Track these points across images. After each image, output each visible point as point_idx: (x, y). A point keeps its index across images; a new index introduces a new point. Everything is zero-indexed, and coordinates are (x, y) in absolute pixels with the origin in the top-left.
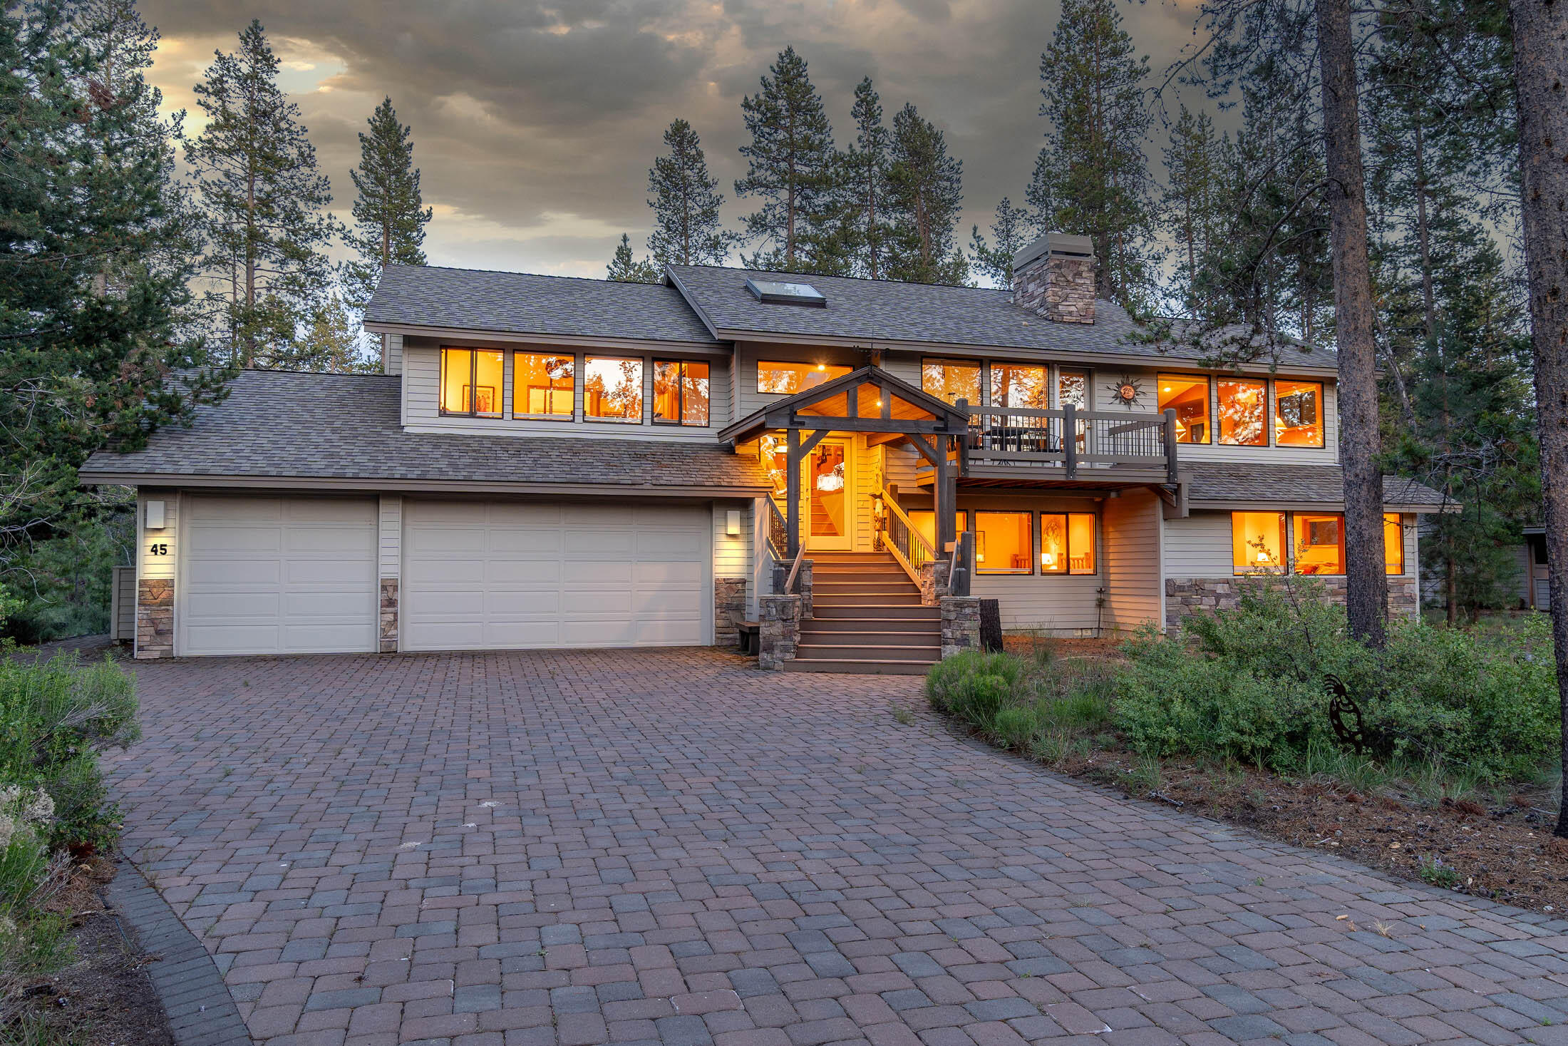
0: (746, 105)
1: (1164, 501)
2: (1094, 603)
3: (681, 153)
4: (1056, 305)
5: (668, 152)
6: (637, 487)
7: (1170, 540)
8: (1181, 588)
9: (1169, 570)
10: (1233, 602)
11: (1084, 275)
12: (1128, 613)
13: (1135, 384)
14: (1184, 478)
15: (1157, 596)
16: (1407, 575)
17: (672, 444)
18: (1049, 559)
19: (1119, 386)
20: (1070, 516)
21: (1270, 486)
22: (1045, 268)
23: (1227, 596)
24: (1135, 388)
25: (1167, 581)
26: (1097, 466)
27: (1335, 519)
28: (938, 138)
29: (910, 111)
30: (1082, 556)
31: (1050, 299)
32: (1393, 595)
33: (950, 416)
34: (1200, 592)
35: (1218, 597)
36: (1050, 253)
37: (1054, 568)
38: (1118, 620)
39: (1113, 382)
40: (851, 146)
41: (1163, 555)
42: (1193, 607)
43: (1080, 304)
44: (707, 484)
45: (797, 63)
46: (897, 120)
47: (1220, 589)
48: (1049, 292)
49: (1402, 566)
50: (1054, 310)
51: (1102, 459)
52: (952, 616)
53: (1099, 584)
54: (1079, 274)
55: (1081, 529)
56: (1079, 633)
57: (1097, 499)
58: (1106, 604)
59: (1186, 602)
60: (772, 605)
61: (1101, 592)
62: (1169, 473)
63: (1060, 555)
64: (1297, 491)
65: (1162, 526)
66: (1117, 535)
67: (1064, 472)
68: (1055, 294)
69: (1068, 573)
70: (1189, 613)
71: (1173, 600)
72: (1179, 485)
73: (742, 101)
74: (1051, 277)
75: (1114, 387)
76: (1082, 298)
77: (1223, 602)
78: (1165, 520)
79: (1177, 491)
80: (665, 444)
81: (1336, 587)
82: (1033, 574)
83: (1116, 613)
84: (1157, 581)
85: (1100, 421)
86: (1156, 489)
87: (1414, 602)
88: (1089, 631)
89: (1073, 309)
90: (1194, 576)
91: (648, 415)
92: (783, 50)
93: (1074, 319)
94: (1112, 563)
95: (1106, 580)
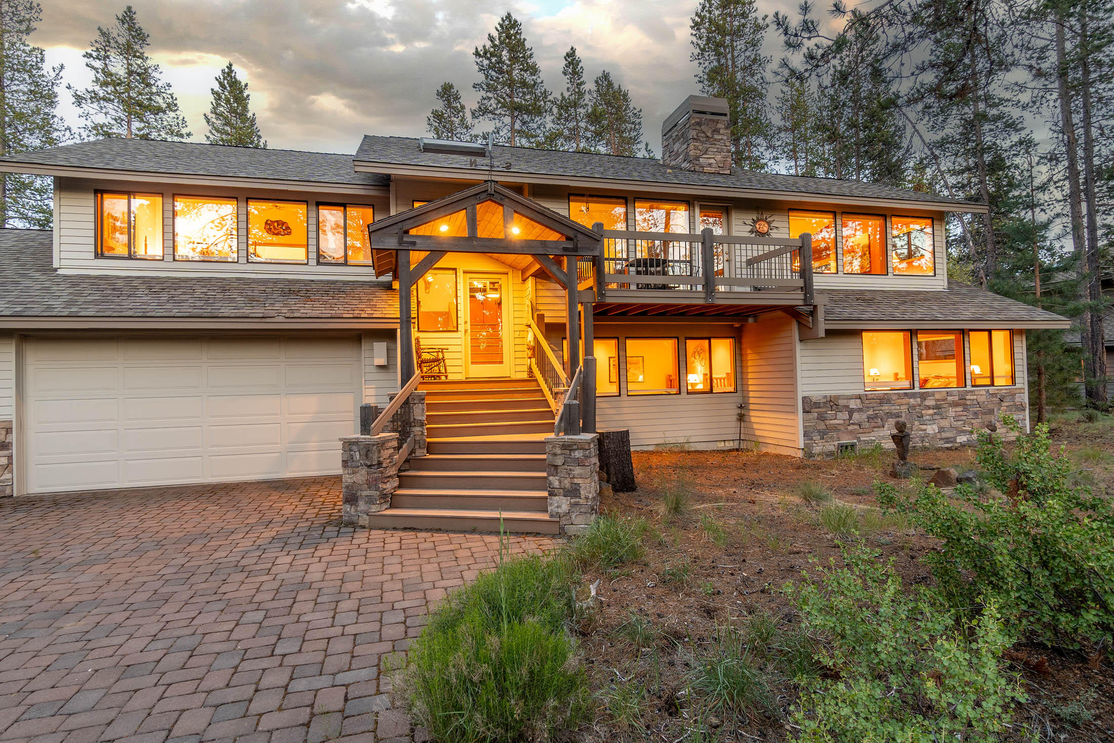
0: (477, 54)
1: (799, 323)
2: (735, 417)
3: (449, 105)
4: (697, 158)
5: (440, 105)
6: (268, 320)
7: (805, 360)
8: (817, 405)
9: (805, 388)
10: (864, 416)
11: (721, 131)
12: (766, 427)
13: (769, 220)
14: (818, 300)
15: (794, 412)
16: (1018, 386)
17: (335, 282)
18: (696, 379)
19: (755, 222)
20: (712, 341)
21: (897, 308)
22: (687, 126)
23: (860, 410)
24: (769, 223)
25: (804, 398)
26: (736, 289)
27: (952, 337)
28: (625, 95)
29: (606, 76)
30: (724, 376)
31: (691, 153)
32: (1007, 404)
33: (580, 236)
34: (834, 407)
35: (851, 412)
36: (691, 112)
37: (700, 387)
38: (757, 433)
39: (749, 217)
40: (562, 94)
41: (799, 374)
42: (828, 422)
43: (719, 157)
44: (345, 316)
45: (514, 24)
46: (597, 82)
47: (853, 404)
48: (691, 147)
49: (1013, 378)
50: (695, 162)
51: (741, 282)
52: (559, 461)
53: (740, 401)
54: (717, 131)
55: (722, 351)
56: (722, 444)
57: (737, 325)
58: (746, 418)
59: (822, 418)
60: (354, 448)
61: (741, 407)
62: (805, 295)
63: (705, 375)
64: (920, 312)
65: (798, 347)
66: (755, 356)
67: (703, 295)
68: (696, 148)
69: (711, 392)
70: (824, 427)
71: (810, 416)
72: (815, 307)
73: (474, 51)
74: (692, 133)
75: (750, 222)
76: (720, 151)
77: (856, 416)
78: (801, 341)
79: (813, 313)
80: (328, 282)
81: (956, 398)
82: (680, 393)
83: (755, 426)
84: (795, 398)
85: (738, 246)
86: (791, 312)
87: (1024, 410)
88: (731, 443)
89: (712, 161)
90: (828, 393)
91: (313, 255)
92: (504, 14)
93: (713, 170)
94: (750, 382)
95: (745, 397)
